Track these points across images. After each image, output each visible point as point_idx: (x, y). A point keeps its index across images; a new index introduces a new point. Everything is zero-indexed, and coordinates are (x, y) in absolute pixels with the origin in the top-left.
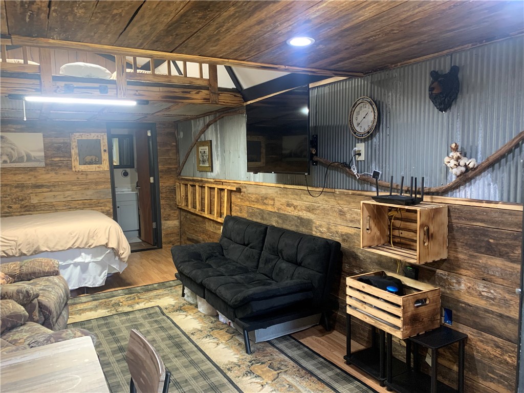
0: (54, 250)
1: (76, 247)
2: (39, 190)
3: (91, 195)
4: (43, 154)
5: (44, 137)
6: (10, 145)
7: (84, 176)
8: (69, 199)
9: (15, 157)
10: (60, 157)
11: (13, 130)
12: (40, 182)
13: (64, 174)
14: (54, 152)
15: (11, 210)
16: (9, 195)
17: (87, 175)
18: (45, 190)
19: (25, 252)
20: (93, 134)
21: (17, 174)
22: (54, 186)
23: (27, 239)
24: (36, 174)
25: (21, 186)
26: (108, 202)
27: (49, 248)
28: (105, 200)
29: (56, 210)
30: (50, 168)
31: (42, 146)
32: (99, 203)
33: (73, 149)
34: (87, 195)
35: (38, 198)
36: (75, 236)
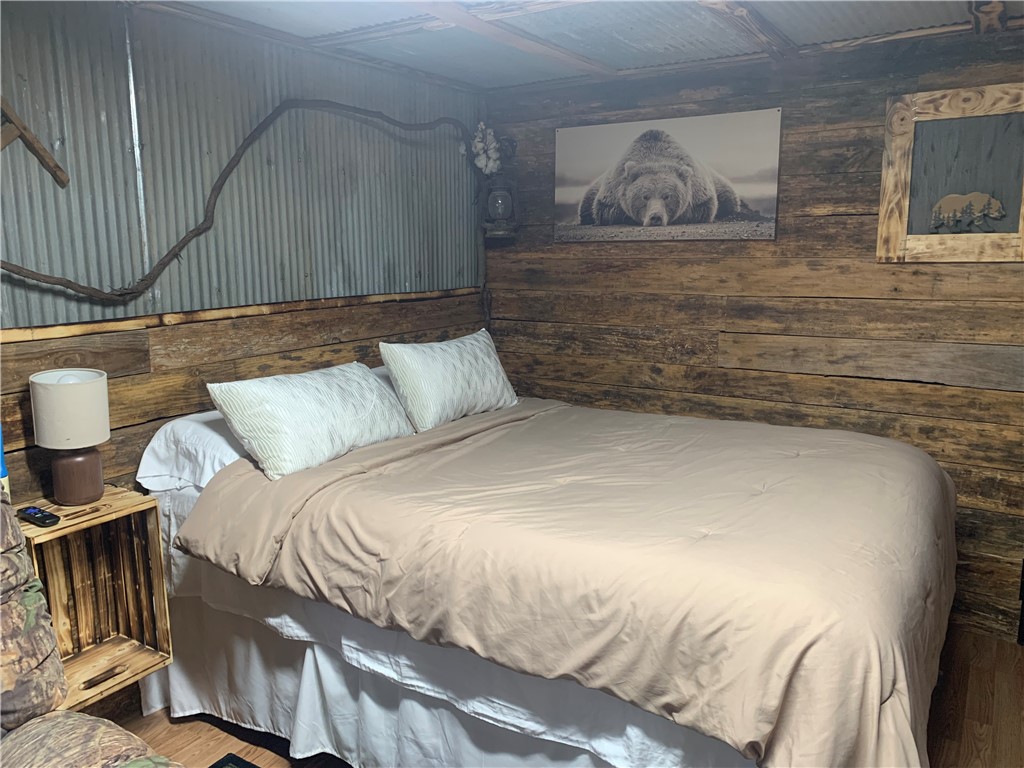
5: (786, 124)
6: (674, 163)
7: (924, 283)
8: (848, 369)
9: (687, 198)
10: (837, 201)
12: (754, 296)
13: (843, 270)
17: (937, 277)
33: (890, 163)
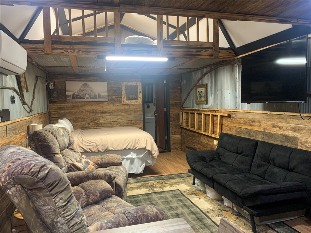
0: (116, 150)
1: (128, 148)
2: (104, 115)
3: (132, 118)
4: (107, 94)
5: (108, 84)
6: (90, 89)
7: (128, 107)
8: (120, 120)
9: (93, 94)
10: (116, 96)
11: (92, 80)
12: (105, 110)
13: (118, 106)
14: (113, 93)
15: (90, 125)
16: (89, 117)
17: (130, 106)
18: (107, 114)
19: (100, 150)
20: (134, 82)
21: (93, 105)
22: (112, 112)
23: (102, 142)
24: (103, 105)
25: (95, 112)
26: (141, 122)
27: (113, 148)
28: (139, 121)
29: (113, 126)
30: (110, 102)
31: (106, 89)
32: (136, 123)
33: (123, 91)
34: (129, 118)
35: (104, 119)
36: (128, 141)
